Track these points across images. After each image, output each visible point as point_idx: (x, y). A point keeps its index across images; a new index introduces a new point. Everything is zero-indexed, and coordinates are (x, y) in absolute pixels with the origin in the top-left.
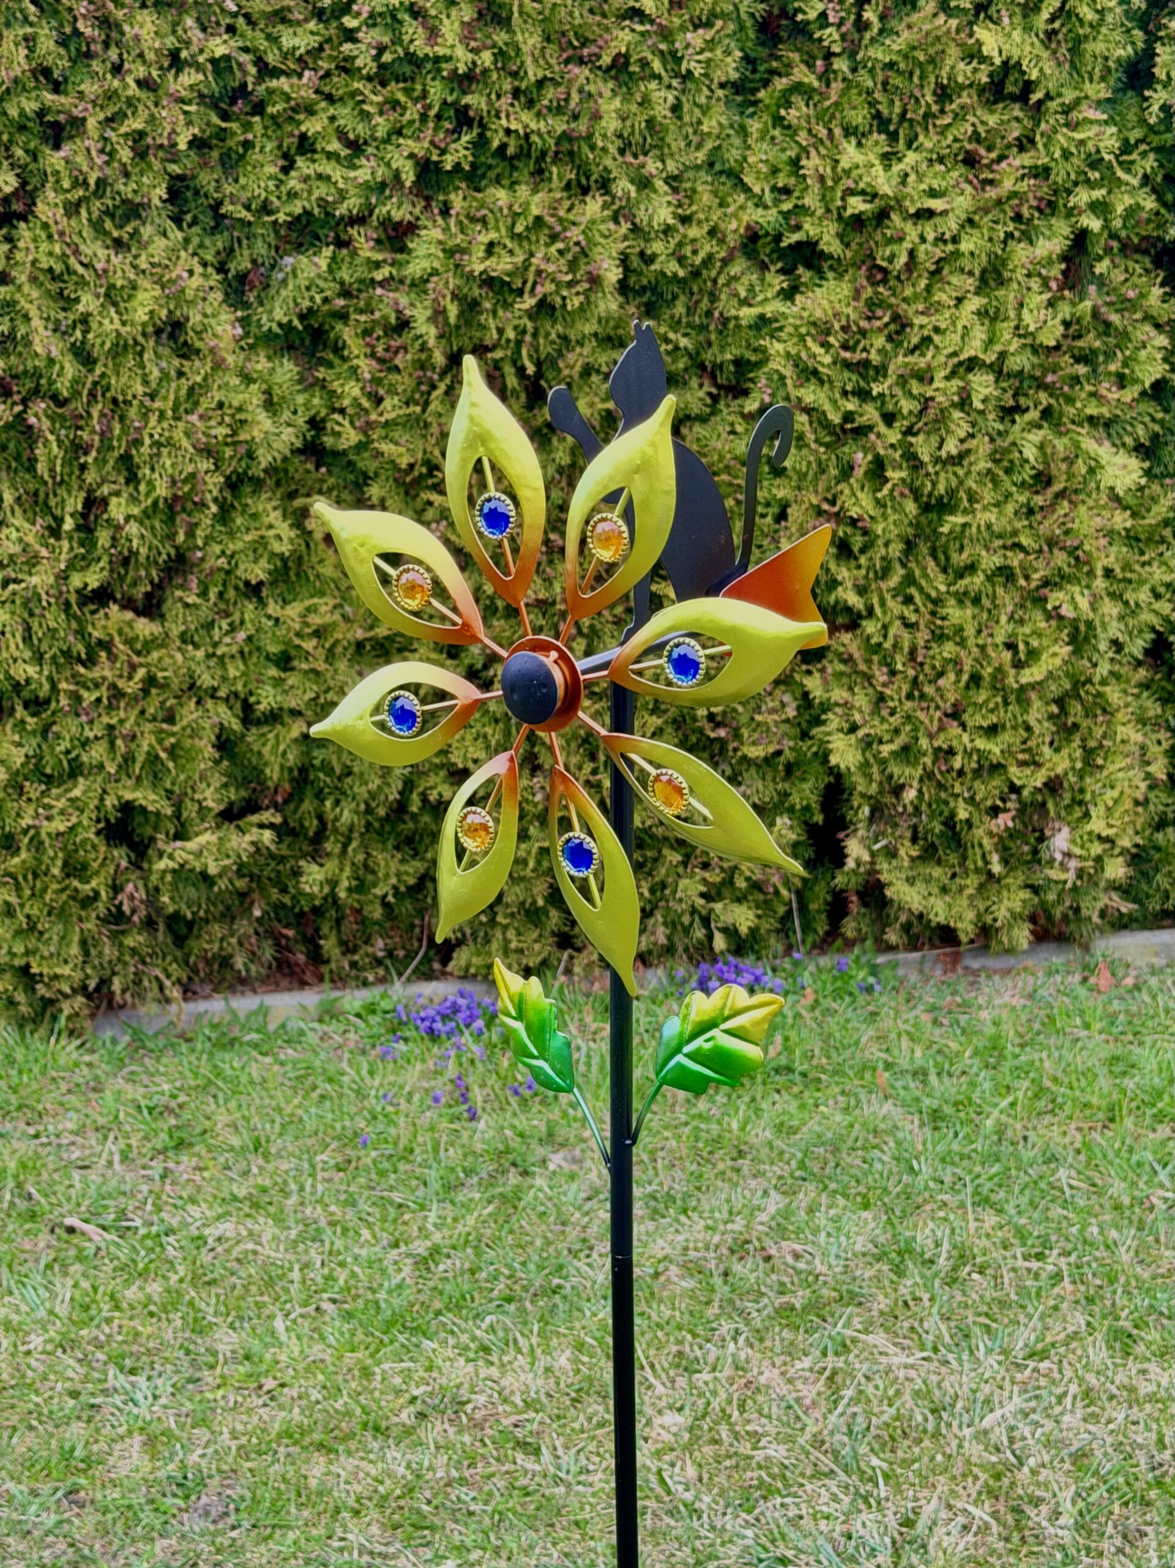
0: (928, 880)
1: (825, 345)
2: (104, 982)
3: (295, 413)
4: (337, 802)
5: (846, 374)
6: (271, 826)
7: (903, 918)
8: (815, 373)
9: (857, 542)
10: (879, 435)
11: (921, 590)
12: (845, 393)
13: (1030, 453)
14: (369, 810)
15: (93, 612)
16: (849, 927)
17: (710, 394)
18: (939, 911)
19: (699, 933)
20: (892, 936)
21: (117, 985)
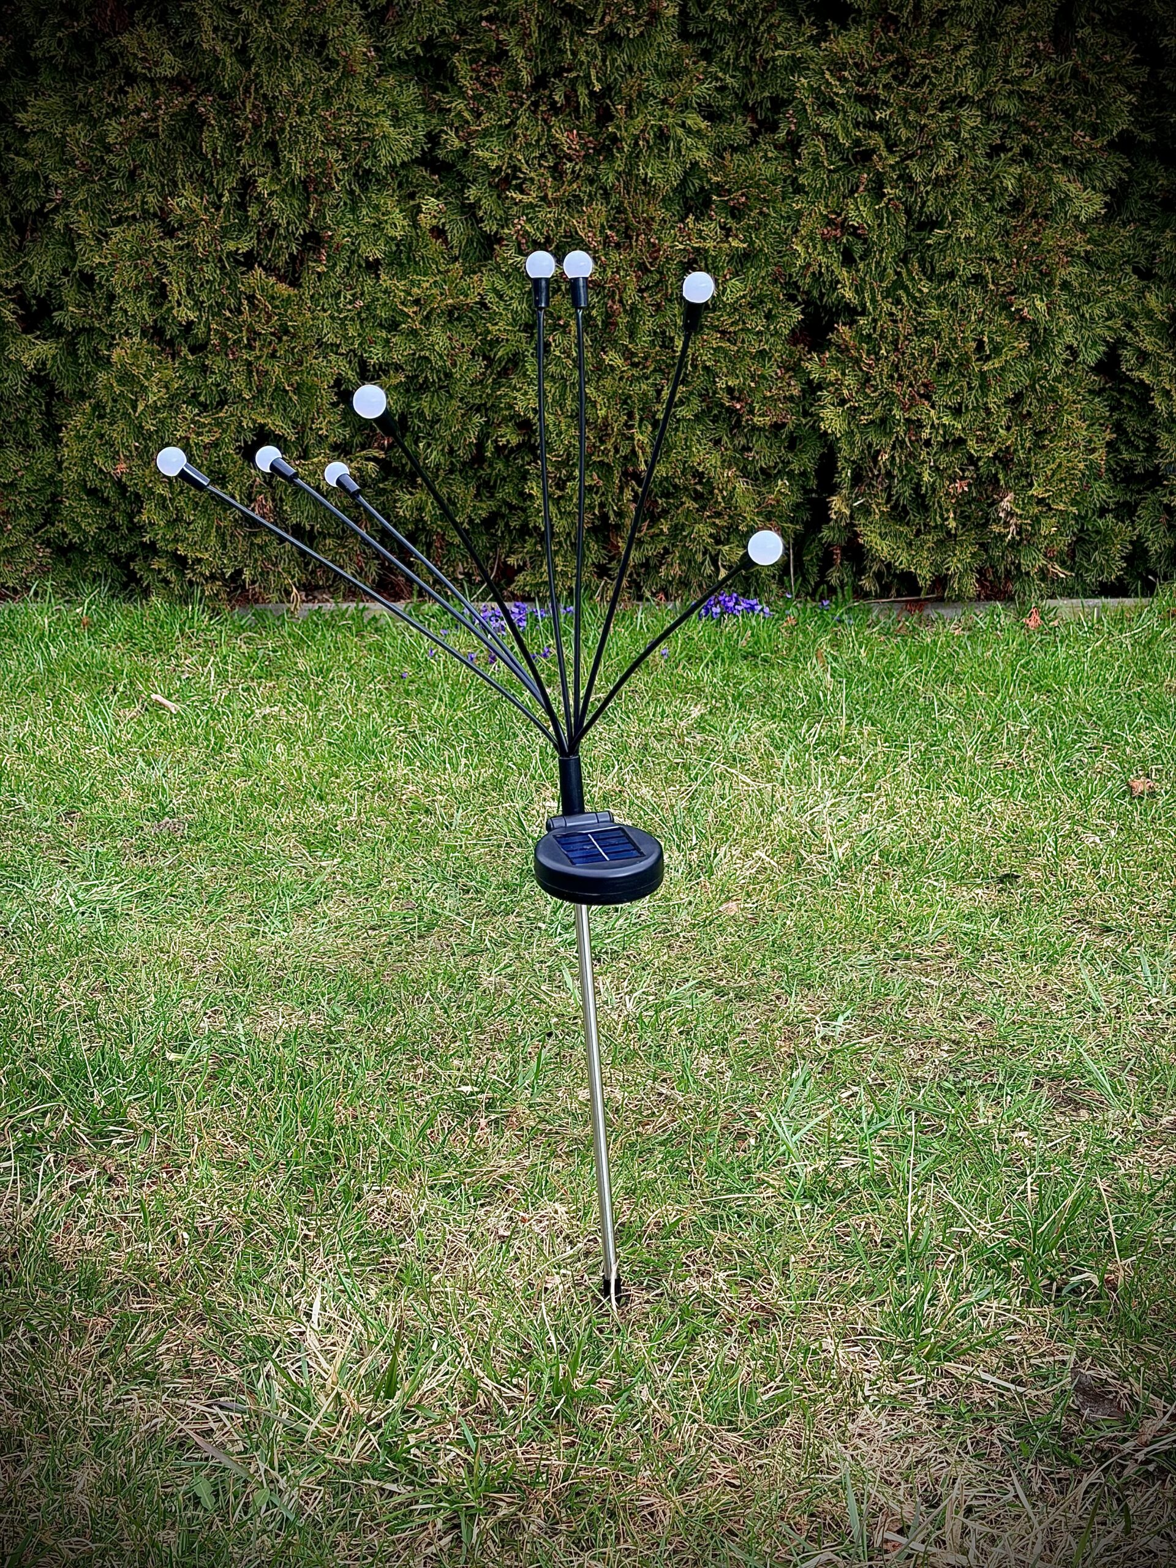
0: (898, 536)
1: (843, 80)
2: (238, 573)
3: (416, 127)
4: (429, 445)
5: (859, 108)
6: (375, 459)
7: (875, 568)
8: (832, 105)
9: (858, 249)
10: (880, 157)
11: (908, 294)
12: (857, 125)
13: (1010, 183)
14: (452, 451)
15: (243, 273)
16: (834, 577)
17: (751, 128)
18: (903, 561)
19: (709, 570)
20: (867, 583)
21: (247, 575)
